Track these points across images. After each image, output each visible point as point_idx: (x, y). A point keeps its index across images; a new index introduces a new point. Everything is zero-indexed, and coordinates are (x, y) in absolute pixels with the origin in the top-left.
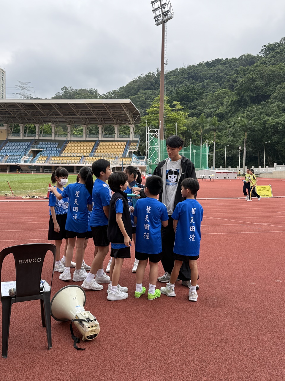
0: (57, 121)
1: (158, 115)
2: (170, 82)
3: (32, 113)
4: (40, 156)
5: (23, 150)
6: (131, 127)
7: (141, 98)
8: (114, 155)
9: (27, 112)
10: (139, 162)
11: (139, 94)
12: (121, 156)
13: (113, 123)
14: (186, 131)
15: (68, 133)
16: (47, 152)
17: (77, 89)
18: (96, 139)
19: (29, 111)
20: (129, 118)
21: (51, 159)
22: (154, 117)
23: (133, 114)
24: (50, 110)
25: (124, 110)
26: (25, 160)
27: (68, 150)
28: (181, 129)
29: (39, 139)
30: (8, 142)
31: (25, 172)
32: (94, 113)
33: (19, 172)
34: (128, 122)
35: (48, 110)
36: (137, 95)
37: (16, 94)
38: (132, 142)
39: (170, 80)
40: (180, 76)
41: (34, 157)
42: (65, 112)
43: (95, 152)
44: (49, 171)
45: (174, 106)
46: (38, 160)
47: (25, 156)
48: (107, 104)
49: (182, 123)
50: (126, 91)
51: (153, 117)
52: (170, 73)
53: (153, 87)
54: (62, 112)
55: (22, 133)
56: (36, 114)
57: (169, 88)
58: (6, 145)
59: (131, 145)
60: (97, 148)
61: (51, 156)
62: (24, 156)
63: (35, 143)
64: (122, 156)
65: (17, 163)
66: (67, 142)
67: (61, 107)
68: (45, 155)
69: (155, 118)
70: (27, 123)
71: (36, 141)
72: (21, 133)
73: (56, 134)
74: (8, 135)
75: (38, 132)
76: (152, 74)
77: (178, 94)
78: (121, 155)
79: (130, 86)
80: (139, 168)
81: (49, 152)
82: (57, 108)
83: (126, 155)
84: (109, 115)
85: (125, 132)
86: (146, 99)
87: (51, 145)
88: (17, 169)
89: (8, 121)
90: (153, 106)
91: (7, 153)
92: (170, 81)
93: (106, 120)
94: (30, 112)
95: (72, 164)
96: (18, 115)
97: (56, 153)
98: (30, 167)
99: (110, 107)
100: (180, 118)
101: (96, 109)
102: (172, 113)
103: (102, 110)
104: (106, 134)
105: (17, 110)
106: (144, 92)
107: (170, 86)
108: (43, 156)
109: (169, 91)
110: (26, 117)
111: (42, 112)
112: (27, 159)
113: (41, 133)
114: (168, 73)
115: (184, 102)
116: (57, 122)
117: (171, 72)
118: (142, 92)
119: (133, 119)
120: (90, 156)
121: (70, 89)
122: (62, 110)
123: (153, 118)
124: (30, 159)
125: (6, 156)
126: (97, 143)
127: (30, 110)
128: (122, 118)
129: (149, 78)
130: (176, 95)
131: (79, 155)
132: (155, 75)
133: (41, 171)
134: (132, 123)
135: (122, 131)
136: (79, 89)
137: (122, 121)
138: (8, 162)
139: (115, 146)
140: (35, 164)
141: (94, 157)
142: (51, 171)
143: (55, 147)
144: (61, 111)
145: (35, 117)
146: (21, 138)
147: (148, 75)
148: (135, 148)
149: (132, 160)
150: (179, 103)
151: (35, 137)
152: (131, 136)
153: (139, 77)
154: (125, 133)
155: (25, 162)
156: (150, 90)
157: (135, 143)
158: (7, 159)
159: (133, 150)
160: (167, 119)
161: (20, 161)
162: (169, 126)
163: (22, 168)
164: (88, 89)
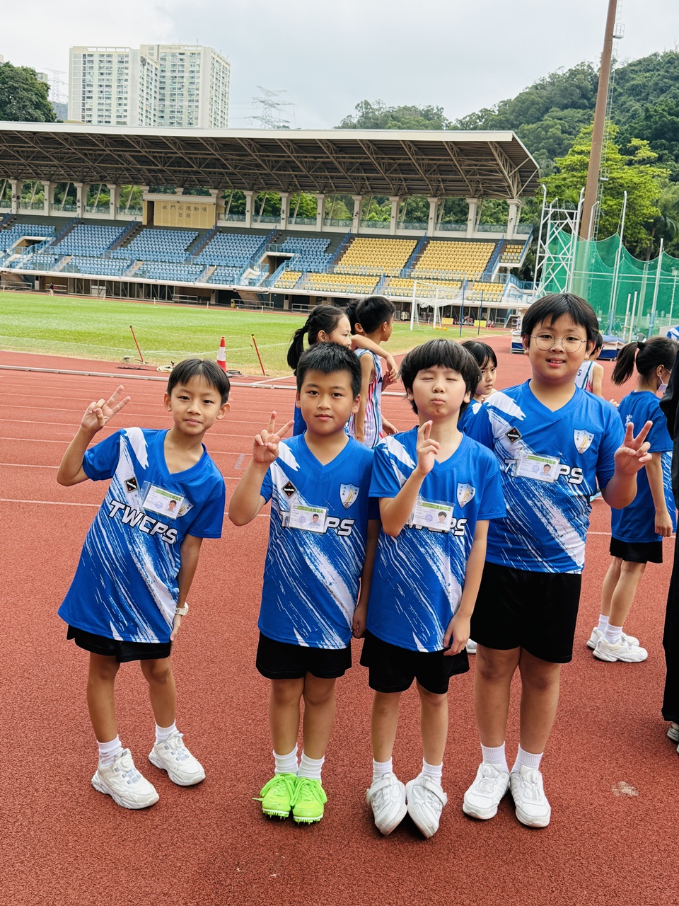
0: (331, 187)
1: (585, 173)
2: (633, 90)
3: (274, 164)
4: (284, 272)
5: (250, 254)
6: (512, 204)
7: (551, 130)
8: (459, 276)
9: (263, 161)
10: (521, 297)
11: (547, 120)
12: (478, 280)
13: (465, 191)
14: (657, 219)
15: (354, 217)
16: (302, 263)
17: (393, 107)
18: (420, 233)
19: (268, 158)
20: (507, 181)
21: (308, 278)
22: (575, 179)
23: (520, 171)
24: (315, 158)
25: (495, 160)
26: (250, 279)
27: (353, 258)
28: (645, 211)
29: (288, 229)
30: (218, 234)
31: (250, 308)
32: (419, 165)
33: (235, 307)
34: (506, 191)
35: (310, 157)
36: (542, 121)
37: (252, 118)
38: (511, 244)
39: (634, 82)
40: (662, 73)
41: (272, 271)
42: (351, 163)
43: (414, 265)
44: (303, 307)
45: (633, 151)
46: (279, 279)
47: (253, 269)
48: (455, 143)
49: (649, 197)
50: (514, 111)
51: (571, 179)
52: (634, 65)
53: (586, 101)
54: (344, 163)
55: (250, 213)
56: (283, 167)
57: (628, 103)
58: (213, 240)
59: (507, 250)
60: (421, 257)
61: (311, 272)
62: (249, 270)
63: (278, 238)
64: (481, 278)
65: (234, 284)
66: (350, 238)
67: (340, 151)
68: (297, 270)
69: (577, 182)
70: (262, 189)
71: (280, 235)
72: (246, 212)
73: (326, 219)
74: (218, 217)
75: (285, 212)
76: (586, 68)
77: (650, 121)
78: (479, 276)
79: (527, 99)
80: (521, 311)
81: (306, 263)
82: (332, 153)
83: (490, 276)
84: (456, 172)
85: (497, 218)
86: (563, 132)
87: (313, 244)
88: (232, 300)
89: (220, 182)
90: (573, 151)
91: (213, 260)
92: (633, 85)
93: (449, 184)
94: (269, 161)
95: (357, 293)
96: (242, 168)
97: (321, 264)
98: (262, 297)
99: (461, 150)
100: (645, 183)
101: (426, 155)
102: (624, 169)
103: (440, 160)
104: (449, 222)
105: (239, 155)
106: (561, 114)
107: (631, 100)
108: (291, 271)
109: (628, 111)
110: (261, 174)
111: (297, 162)
112: (255, 277)
113: (291, 215)
114: (630, 65)
115: (664, 141)
116: (331, 189)
117: (640, 62)
118: (555, 114)
119: (518, 183)
120: (402, 275)
121: (376, 107)
122: (344, 158)
123: (572, 182)
124: (262, 276)
125: (211, 267)
126: (422, 243)
127: (269, 156)
128: (490, 179)
129: (579, 76)
130: (645, 123)
131: (374, 272)
132: (596, 70)
133: (286, 306)
134: (515, 193)
135: (491, 216)
136: (399, 107)
137: (490, 188)
138: (214, 282)
139: (467, 253)
140: (273, 290)
141: (411, 278)
142: (307, 308)
143: (320, 249)
144: (341, 160)
145: (281, 175)
146: (247, 224)
147: (575, 71)
148: (515, 258)
149: (505, 291)
150: (645, 142)
151: (278, 224)
152: (510, 226)
153: (553, 76)
154: (498, 220)
155: (249, 282)
156: (576, 108)
157: (516, 247)
158: (213, 274)
159: (510, 266)
160: (609, 184)
161: (239, 279)
162: (613, 203)
163: (244, 297)
164: (422, 107)
